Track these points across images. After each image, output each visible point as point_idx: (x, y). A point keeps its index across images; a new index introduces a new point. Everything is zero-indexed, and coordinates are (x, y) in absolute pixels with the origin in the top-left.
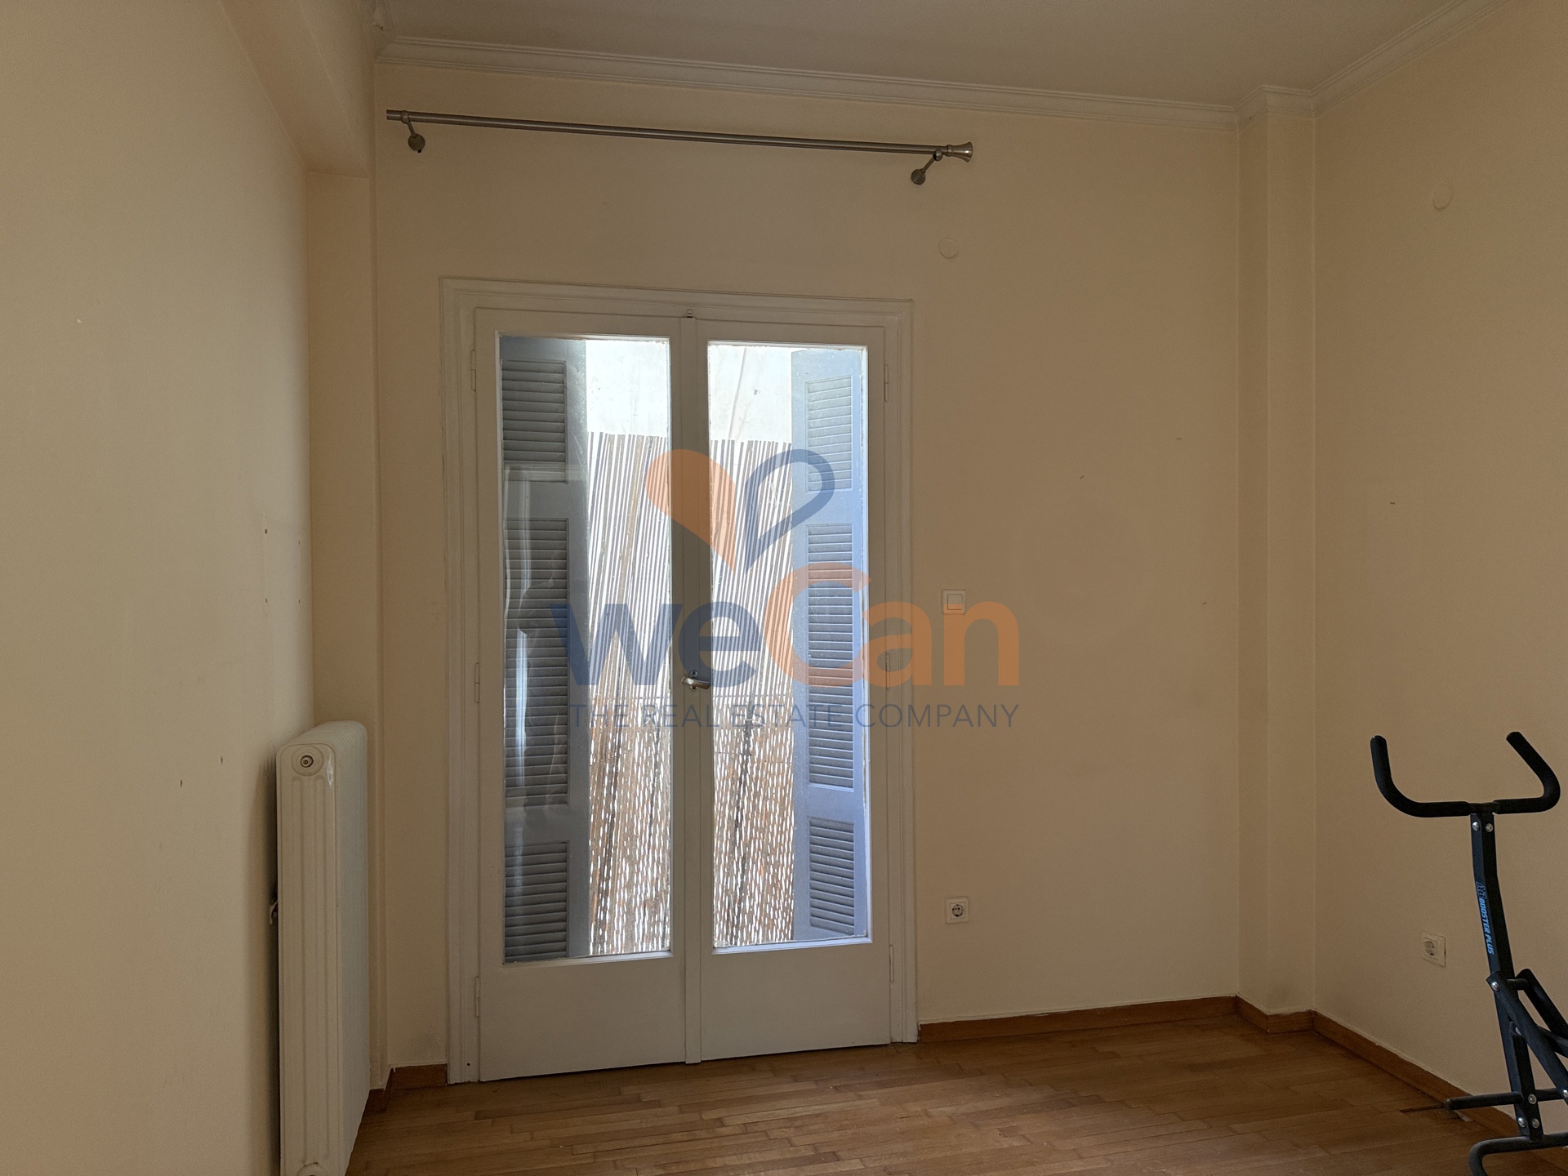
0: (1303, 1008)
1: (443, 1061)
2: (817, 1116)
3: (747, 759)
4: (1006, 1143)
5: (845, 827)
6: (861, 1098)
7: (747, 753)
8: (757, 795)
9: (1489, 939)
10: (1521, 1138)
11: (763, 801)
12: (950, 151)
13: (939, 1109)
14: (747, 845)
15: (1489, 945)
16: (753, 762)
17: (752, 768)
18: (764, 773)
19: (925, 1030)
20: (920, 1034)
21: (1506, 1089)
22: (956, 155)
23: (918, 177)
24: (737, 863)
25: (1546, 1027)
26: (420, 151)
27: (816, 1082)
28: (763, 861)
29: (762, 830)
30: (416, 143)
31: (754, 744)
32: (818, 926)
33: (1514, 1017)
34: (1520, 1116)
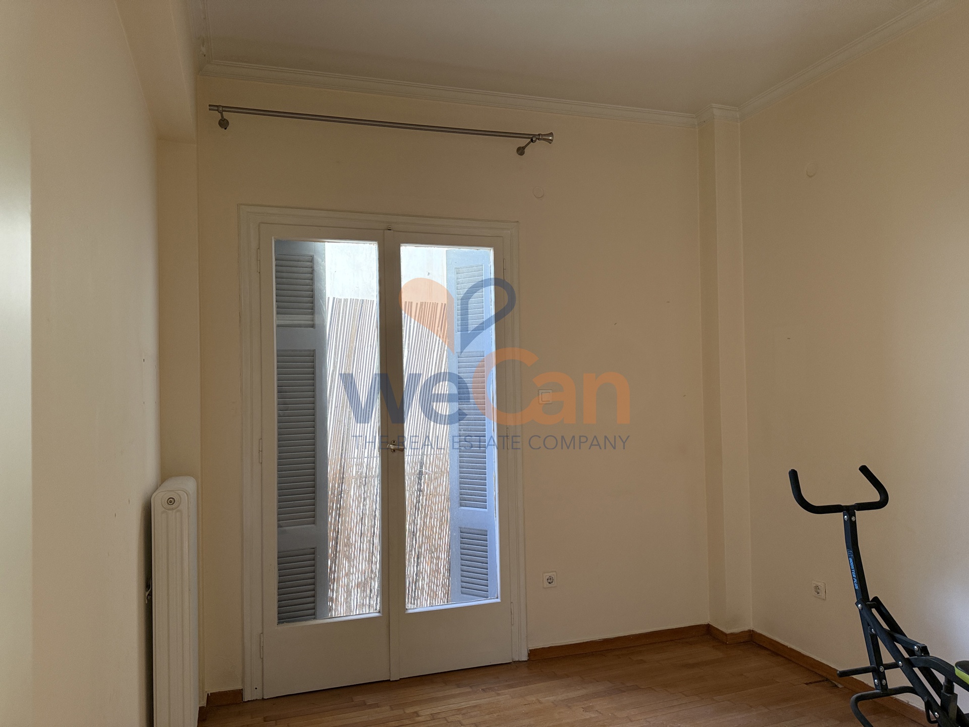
0: (746, 628)
1: (239, 687)
2: (475, 707)
3: (420, 494)
4: (588, 715)
5: (483, 533)
6: (499, 695)
7: (420, 490)
8: (426, 515)
9: (856, 581)
10: (876, 691)
11: (430, 519)
12: (541, 137)
13: (546, 698)
14: (420, 547)
15: (855, 584)
16: (423, 496)
17: (422, 499)
18: (430, 502)
19: (532, 653)
20: (529, 655)
21: (867, 664)
22: (544, 139)
23: (521, 151)
24: (414, 558)
25: (888, 628)
26: (225, 129)
27: (471, 687)
28: (430, 556)
29: (428, 538)
30: (224, 124)
31: (424, 485)
32: (466, 594)
33: (871, 624)
34: (876, 679)
